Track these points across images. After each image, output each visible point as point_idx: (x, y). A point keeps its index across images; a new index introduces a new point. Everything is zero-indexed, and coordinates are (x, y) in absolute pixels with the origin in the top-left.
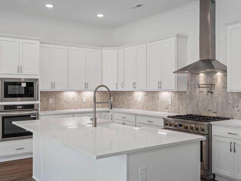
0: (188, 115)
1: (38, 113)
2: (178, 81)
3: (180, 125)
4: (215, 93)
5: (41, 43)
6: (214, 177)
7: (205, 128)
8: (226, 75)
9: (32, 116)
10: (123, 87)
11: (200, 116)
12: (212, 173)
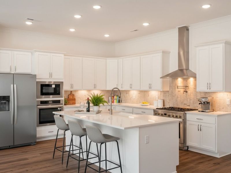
0: (170, 107)
1: (63, 106)
2: (163, 83)
3: (165, 114)
4: (189, 92)
5: (65, 55)
6: (188, 148)
7: (182, 115)
8: (196, 80)
9: (59, 109)
10: (122, 87)
11: (179, 108)
12: (187, 145)
